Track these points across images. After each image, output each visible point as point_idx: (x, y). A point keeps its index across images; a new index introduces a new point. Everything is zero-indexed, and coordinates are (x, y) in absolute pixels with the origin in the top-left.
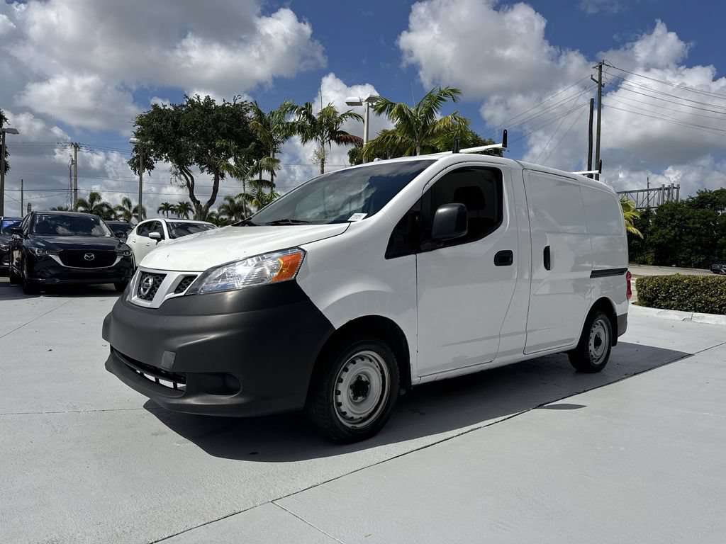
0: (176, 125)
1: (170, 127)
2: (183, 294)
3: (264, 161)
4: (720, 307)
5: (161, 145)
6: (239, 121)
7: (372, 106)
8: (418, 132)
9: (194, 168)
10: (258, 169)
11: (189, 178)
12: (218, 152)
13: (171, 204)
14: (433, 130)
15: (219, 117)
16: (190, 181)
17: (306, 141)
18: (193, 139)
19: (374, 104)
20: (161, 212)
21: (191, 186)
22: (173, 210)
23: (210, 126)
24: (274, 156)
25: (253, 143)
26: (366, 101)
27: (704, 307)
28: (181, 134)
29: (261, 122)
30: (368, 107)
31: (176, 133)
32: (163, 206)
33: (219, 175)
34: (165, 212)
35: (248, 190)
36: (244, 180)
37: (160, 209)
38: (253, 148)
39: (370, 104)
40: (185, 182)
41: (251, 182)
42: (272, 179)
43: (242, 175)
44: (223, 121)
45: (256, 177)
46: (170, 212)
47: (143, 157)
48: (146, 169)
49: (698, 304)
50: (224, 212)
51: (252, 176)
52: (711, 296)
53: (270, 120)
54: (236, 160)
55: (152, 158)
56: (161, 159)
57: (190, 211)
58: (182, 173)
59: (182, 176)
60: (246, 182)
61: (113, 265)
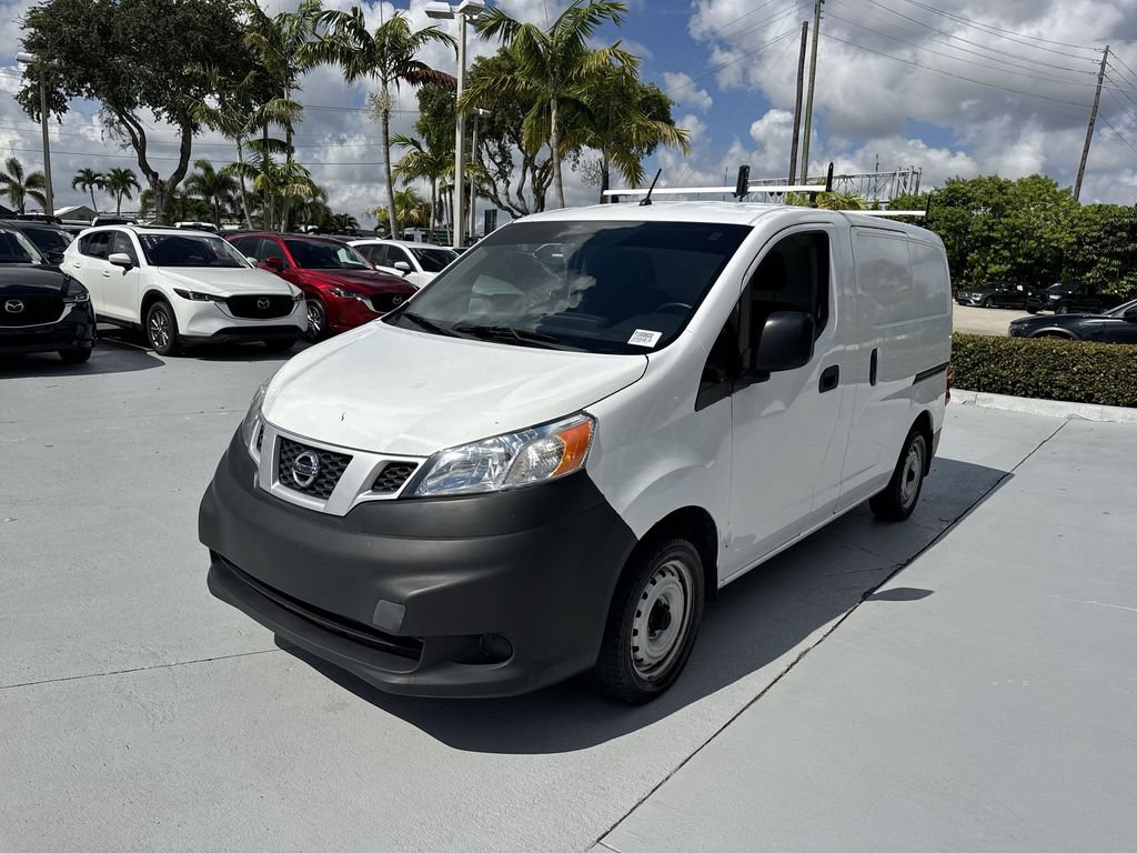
0: (105, 31)
1: (94, 35)
2: (395, 496)
3: (273, 105)
4: (1014, 384)
5: (79, 72)
6: (225, 29)
7: (472, 22)
8: (554, 73)
9: (144, 113)
10: (262, 121)
11: (136, 131)
12: (187, 82)
13: (96, 172)
14: (579, 73)
15: (188, 20)
16: (138, 136)
17: (353, 76)
18: (139, 58)
19: (475, 17)
20: (79, 186)
21: (140, 145)
22: (101, 184)
23: (170, 36)
24: (289, 95)
25: (252, 72)
26: (461, 11)
27: (990, 384)
28: (118, 49)
29: (265, 33)
30: (465, 21)
31: (107, 46)
32: (81, 175)
33: (189, 127)
34: (87, 186)
35: (249, 157)
36: (238, 139)
37: (78, 180)
38: (252, 81)
39: (468, 18)
40: (128, 138)
41: (251, 144)
42: (289, 139)
43: (235, 131)
44: (195, 28)
45: (259, 134)
46: (95, 186)
47: (47, 88)
48: (52, 112)
49: (983, 379)
50: (194, 188)
51: (253, 131)
52: (1003, 368)
53: (280, 30)
54: (221, 101)
55: (61, 91)
56: (80, 93)
57: (133, 186)
58: (122, 121)
59: (123, 127)
60: (243, 140)
61: (60, 319)
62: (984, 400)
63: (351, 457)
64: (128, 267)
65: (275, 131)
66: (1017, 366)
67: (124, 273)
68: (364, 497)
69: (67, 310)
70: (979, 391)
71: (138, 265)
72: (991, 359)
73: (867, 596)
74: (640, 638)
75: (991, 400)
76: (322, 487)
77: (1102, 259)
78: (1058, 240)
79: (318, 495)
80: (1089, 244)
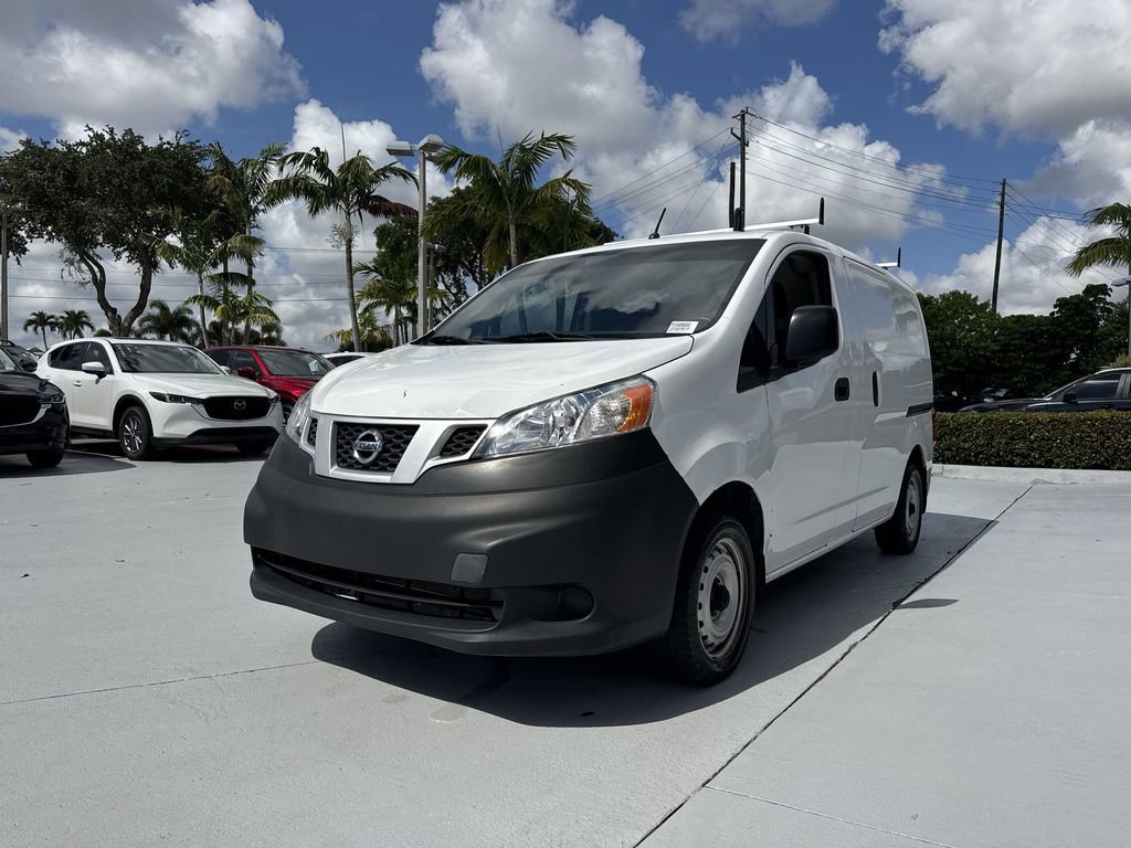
0: (71, 177)
1: (60, 180)
2: (466, 456)
3: (235, 241)
4: (976, 455)
5: (44, 213)
6: (189, 174)
7: (431, 159)
8: (511, 202)
9: (104, 251)
10: (224, 256)
11: (96, 269)
12: (149, 224)
13: (49, 314)
14: (534, 199)
15: (153, 165)
16: (98, 274)
17: (317, 210)
18: (103, 202)
19: (433, 154)
20: (30, 328)
21: (100, 284)
22: (53, 326)
23: (135, 180)
24: (250, 233)
25: (214, 212)
26: (421, 148)
27: (954, 457)
28: (81, 193)
29: (228, 176)
30: (425, 159)
31: (71, 190)
32: (33, 317)
33: (149, 266)
34: (39, 328)
35: (210, 290)
36: (200, 273)
37: (30, 322)
38: (215, 219)
39: (427, 155)
40: (88, 276)
41: (212, 278)
42: (250, 272)
43: (196, 265)
44: (159, 172)
45: (221, 269)
46: (47, 328)
47: (9, 230)
48: (11, 253)
49: (947, 453)
50: (150, 327)
51: (215, 265)
52: (965, 441)
53: (242, 174)
54: (184, 239)
55: (23, 233)
56: (41, 236)
57: (86, 327)
58: (82, 260)
59: (84, 267)
60: (205, 274)
61: (34, 421)
62: (951, 471)
63: (417, 427)
64: (101, 375)
65: (236, 265)
66: (977, 437)
67: (97, 382)
68: (431, 463)
69: (41, 413)
70: (944, 463)
71: (112, 372)
72: (952, 433)
73: (896, 605)
74: (704, 613)
75: (958, 470)
76: (388, 461)
77: (1027, 364)
78: (984, 348)
79: (383, 470)
80: (1014, 351)
